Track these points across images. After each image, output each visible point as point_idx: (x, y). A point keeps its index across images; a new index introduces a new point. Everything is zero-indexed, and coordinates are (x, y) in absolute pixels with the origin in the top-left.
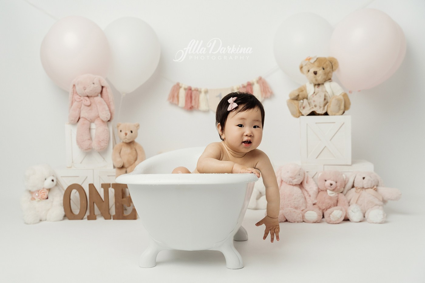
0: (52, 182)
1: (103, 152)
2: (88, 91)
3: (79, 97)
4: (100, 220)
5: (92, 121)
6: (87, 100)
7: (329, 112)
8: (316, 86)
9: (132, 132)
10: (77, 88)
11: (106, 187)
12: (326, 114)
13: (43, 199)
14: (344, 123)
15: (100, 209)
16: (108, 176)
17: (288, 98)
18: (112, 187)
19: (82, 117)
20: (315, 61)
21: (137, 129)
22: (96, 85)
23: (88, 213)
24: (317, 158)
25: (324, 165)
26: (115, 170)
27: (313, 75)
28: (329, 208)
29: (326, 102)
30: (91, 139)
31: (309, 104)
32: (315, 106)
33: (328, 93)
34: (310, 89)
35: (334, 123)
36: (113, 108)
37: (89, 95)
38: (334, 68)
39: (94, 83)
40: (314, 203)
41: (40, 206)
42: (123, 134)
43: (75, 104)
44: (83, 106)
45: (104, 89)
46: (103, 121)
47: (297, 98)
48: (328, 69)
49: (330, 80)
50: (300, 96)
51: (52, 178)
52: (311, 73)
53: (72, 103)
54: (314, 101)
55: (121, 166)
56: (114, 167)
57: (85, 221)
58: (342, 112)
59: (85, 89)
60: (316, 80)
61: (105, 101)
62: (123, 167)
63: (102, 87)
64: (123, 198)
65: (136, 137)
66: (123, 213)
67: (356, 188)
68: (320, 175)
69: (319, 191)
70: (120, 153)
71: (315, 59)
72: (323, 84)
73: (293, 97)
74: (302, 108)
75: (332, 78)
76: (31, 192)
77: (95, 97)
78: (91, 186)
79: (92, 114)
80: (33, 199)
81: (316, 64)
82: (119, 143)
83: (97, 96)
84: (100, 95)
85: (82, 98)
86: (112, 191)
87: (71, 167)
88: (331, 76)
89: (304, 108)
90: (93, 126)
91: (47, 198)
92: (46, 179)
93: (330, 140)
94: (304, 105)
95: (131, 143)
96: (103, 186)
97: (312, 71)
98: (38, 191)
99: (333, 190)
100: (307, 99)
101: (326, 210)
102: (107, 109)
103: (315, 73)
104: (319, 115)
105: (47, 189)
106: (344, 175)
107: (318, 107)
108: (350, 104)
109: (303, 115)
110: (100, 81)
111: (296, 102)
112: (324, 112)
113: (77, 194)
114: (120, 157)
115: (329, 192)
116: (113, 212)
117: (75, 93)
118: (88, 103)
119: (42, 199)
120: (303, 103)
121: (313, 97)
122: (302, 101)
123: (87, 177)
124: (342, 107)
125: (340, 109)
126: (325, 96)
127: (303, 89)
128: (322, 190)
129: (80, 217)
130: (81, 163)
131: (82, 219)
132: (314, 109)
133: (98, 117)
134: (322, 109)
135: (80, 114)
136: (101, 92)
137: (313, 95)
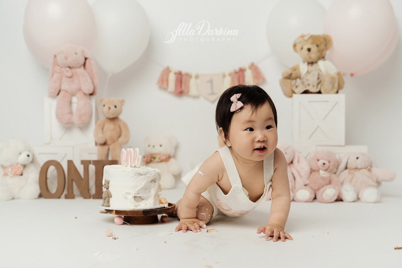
0: (27, 157)
1: (84, 127)
2: (70, 61)
3: (60, 68)
4: (79, 199)
5: (73, 95)
6: (68, 71)
7: (322, 91)
8: (310, 65)
9: (116, 107)
10: (58, 58)
11: (86, 164)
12: (319, 92)
13: (17, 175)
14: (337, 103)
15: (79, 187)
16: (90, 154)
17: (280, 77)
18: (93, 164)
19: (64, 90)
20: (309, 38)
21: (122, 105)
22: (78, 56)
23: (65, 192)
24: (309, 138)
25: (317, 146)
26: (96, 148)
27: (307, 52)
28: (322, 188)
29: (319, 81)
30: (71, 113)
32: (309, 85)
33: (321, 71)
34: (304, 68)
35: (327, 101)
36: (96, 81)
37: (71, 66)
38: (328, 46)
39: (76, 54)
40: (306, 184)
41: (14, 182)
42: (106, 108)
43: (56, 75)
44: (64, 78)
45: (87, 61)
46: (85, 94)
47: (289, 77)
48: (322, 47)
49: (323, 58)
50: (293, 76)
51: (28, 153)
52: (305, 51)
53: (53, 74)
54: (307, 80)
55: (103, 142)
57: (63, 201)
58: (335, 90)
59: (66, 58)
60: (310, 58)
61: (88, 73)
62: (105, 144)
63: (86, 59)
65: (120, 113)
67: (350, 168)
68: (312, 155)
69: (312, 171)
70: (103, 129)
71: (309, 36)
72: (316, 62)
73: (286, 75)
74: (295, 87)
75: (326, 57)
76: (3, 167)
77: (77, 68)
78: (70, 163)
79: (74, 87)
80: (6, 175)
81: (310, 41)
82: (102, 118)
83: (80, 67)
84: (82, 67)
85: (63, 69)
86: (92, 168)
87: (49, 144)
88: (325, 55)
89: (297, 87)
90: (75, 100)
91: (22, 175)
92: (20, 154)
93: (324, 119)
94: (297, 84)
96: (83, 162)
97: (306, 47)
98: (12, 166)
99: (326, 170)
101: (318, 190)
102: (90, 81)
103: (309, 50)
104: (312, 93)
105: (22, 165)
106: (337, 156)
107: (311, 86)
108: (344, 83)
109: (296, 93)
110: (83, 52)
111: (288, 81)
112: (317, 90)
113: (55, 172)
114: (103, 133)
115: (322, 172)
116: (93, 191)
117: (56, 64)
118: (69, 74)
119: (15, 175)
120: (296, 82)
121: (306, 76)
123: (66, 155)
124: (336, 85)
125: (333, 87)
126: (319, 75)
127: (295, 69)
128: (314, 171)
129: (57, 196)
130: (60, 139)
131: (59, 198)
132: (308, 88)
133: (80, 89)
134: (315, 87)
135: (60, 86)
136: (84, 65)
137: (306, 74)
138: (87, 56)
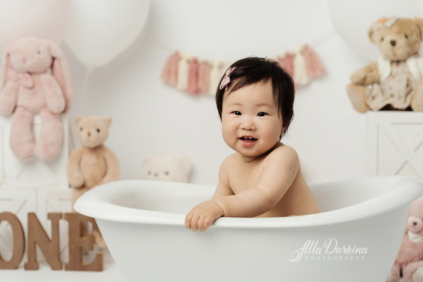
1: (53, 161)
2: (29, 65)
3: (16, 74)
4: (45, 270)
5: (35, 112)
6: (28, 79)
7: (414, 107)
8: (394, 64)
9: (98, 131)
10: (14, 59)
11: (54, 218)
12: (409, 109)
15: (45, 253)
16: (61, 200)
17: (348, 81)
18: (66, 219)
19: (20, 106)
20: (394, 25)
21: (108, 127)
22: (42, 56)
23: (25, 260)
26: (71, 191)
27: (389, 46)
28: (411, 261)
29: (409, 90)
30: (33, 140)
31: (382, 91)
32: (392, 96)
33: (412, 75)
34: (385, 69)
36: (69, 91)
37: (31, 70)
38: (422, 36)
39: (39, 53)
42: (84, 134)
43: (10, 84)
44: (21, 88)
45: (56, 63)
46: (53, 114)
47: (363, 83)
48: (414, 37)
49: (415, 54)
50: (368, 80)
52: (387, 44)
53: (5, 82)
54: (390, 88)
55: (81, 185)
56: (70, 186)
57: (21, 272)
60: (395, 55)
61: (57, 80)
62: (83, 187)
63: (54, 59)
64: (82, 235)
65: (105, 137)
66: (81, 261)
70: (79, 163)
71: (393, 21)
72: (405, 61)
73: (357, 80)
74: (370, 98)
77: (41, 73)
78: (32, 216)
79: (36, 102)
81: (395, 29)
82: (79, 147)
83: (45, 72)
84: (49, 71)
85: (20, 75)
86: (64, 225)
88: (419, 49)
89: (373, 98)
93: (416, 151)
94: (374, 93)
95: (97, 149)
96: (50, 216)
97: (388, 39)
99: (418, 232)
100: (378, 83)
101: (405, 263)
102: (60, 93)
103: (393, 43)
104: (397, 110)
107: (396, 98)
109: (371, 109)
110: (49, 49)
111: (361, 88)
112: (405, 106)
113: (10, 228)
114: (80, 170)
115: (411, 236)
116: (66, 257)
117: (9, 66)
118: (30, 83)
120: (372, 90)
121: (389, 81)
122: (370, 87)
123: (25, 202)
126: (408, 80)
127: (372, 68)
129: (13, 265)
130: (18, 177)
131: (16, 268)
132: (390, 101)
133: (45, 106)
134: (402, 100)
135: (16, 99)
136: (52, 66)
137: (388, 78)
138: (55, 55)
